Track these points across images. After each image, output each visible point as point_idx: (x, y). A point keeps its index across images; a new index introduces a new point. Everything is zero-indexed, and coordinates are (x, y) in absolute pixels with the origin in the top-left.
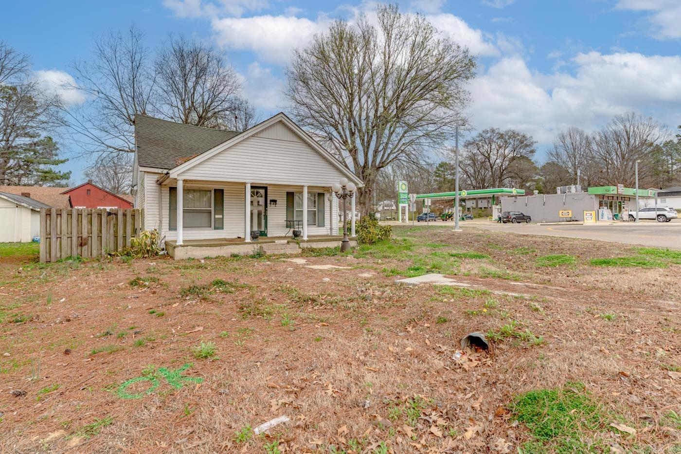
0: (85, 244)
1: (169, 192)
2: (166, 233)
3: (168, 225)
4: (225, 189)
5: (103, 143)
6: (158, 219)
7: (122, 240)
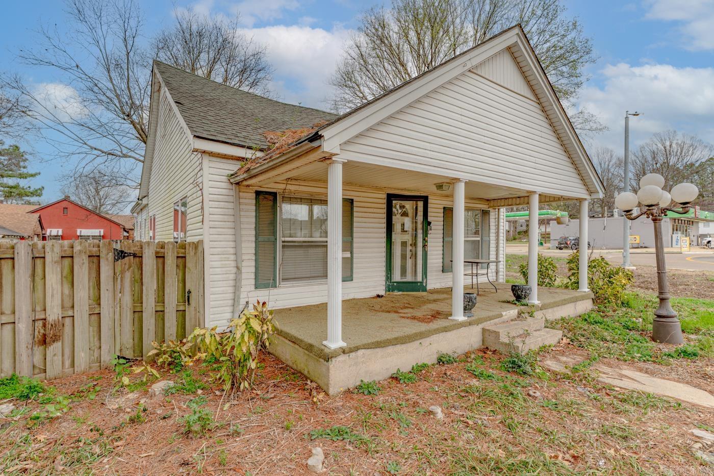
0: (56, 339)
1: (254, 202)
2: (250, 295)
3: (253, 276)
4: (355, 199)
5: (86, 144)
6: (233, 264)
7: (153, 321)
